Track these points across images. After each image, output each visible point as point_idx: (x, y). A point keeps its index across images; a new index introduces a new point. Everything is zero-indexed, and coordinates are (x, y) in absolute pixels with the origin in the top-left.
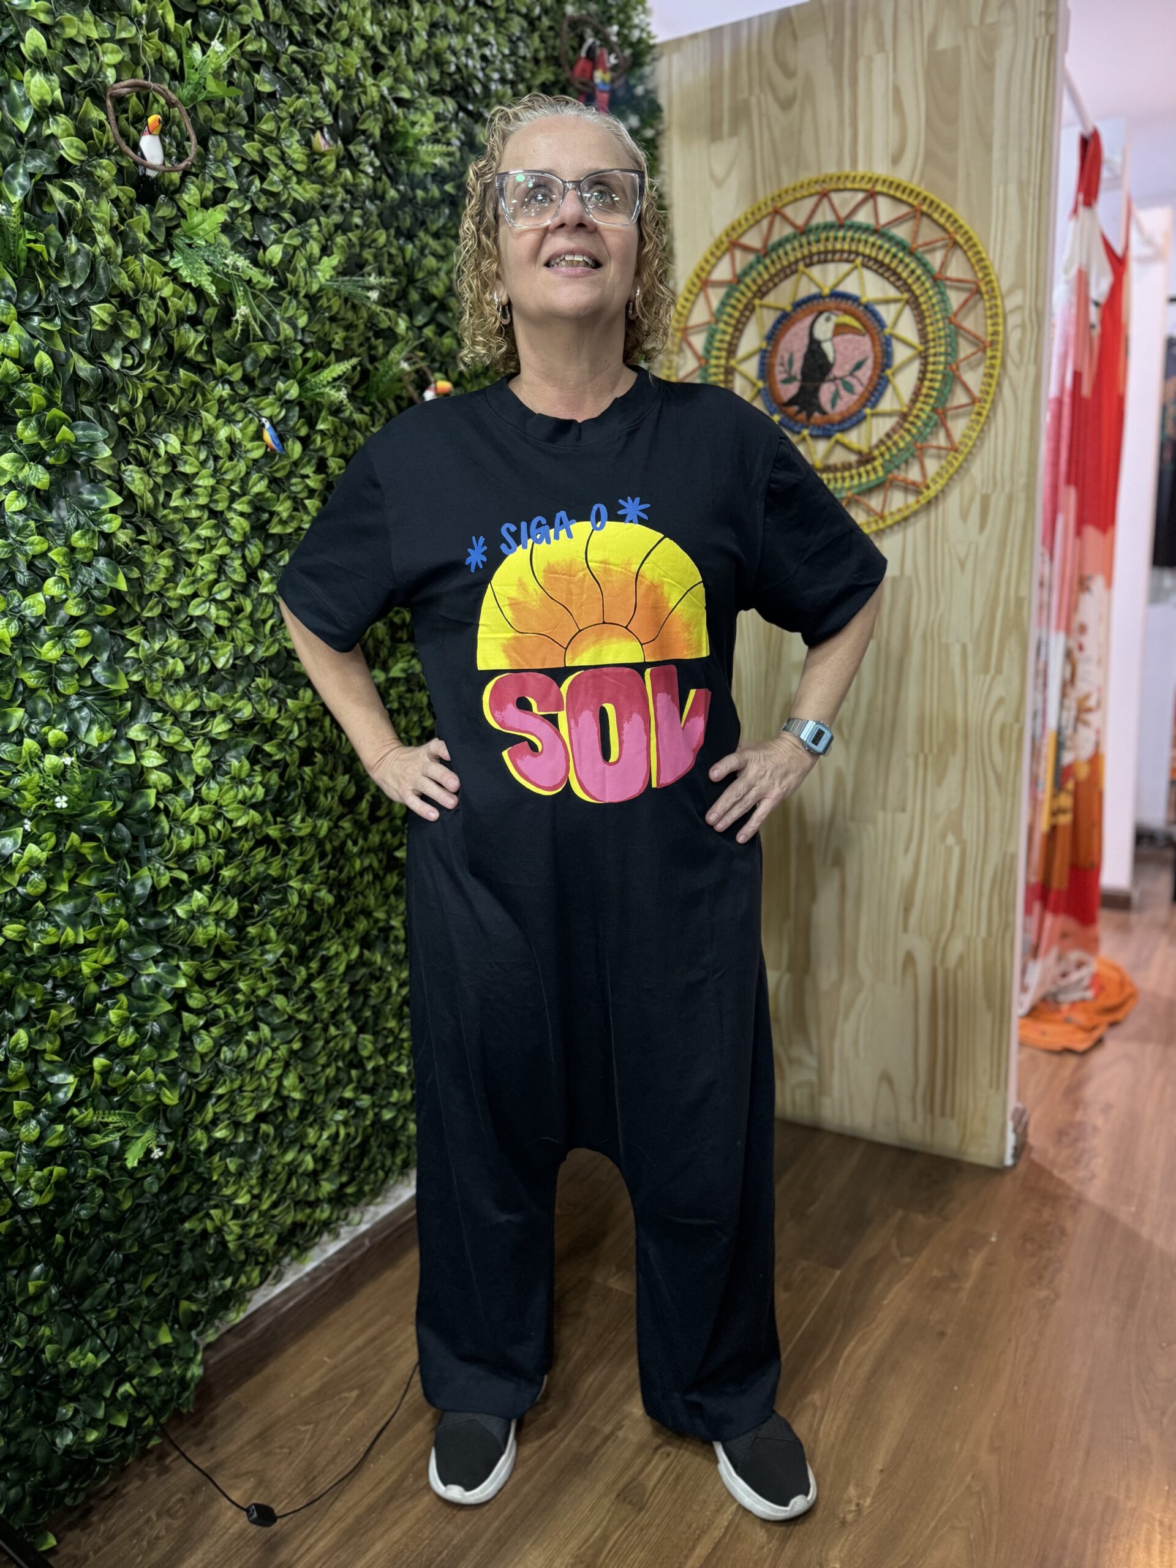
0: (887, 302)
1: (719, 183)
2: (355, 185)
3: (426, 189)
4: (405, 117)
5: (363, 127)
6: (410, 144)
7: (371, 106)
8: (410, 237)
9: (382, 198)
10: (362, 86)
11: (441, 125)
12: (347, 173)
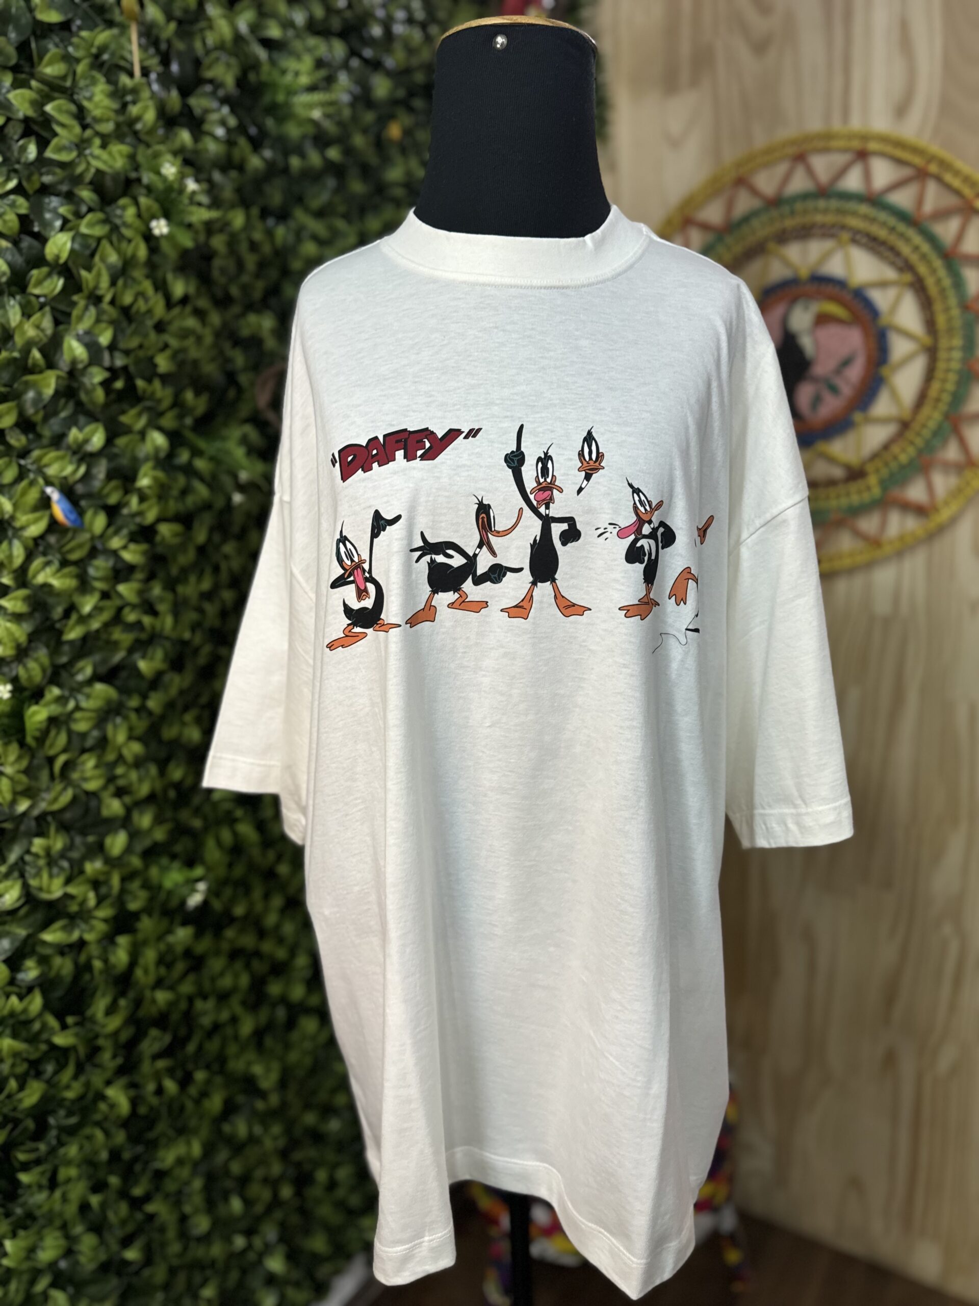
0: (883, 284)
1: (675, 144)
2: (196, 152)
3: (303, 155)
4: (273, 62)
5: (209, 74)
6: (280, 98)
7: (221, 46)
8: (283, 216)
9: (241, 167)
10: (209, 20)
11: (323, 73)
12: (185, 136)
